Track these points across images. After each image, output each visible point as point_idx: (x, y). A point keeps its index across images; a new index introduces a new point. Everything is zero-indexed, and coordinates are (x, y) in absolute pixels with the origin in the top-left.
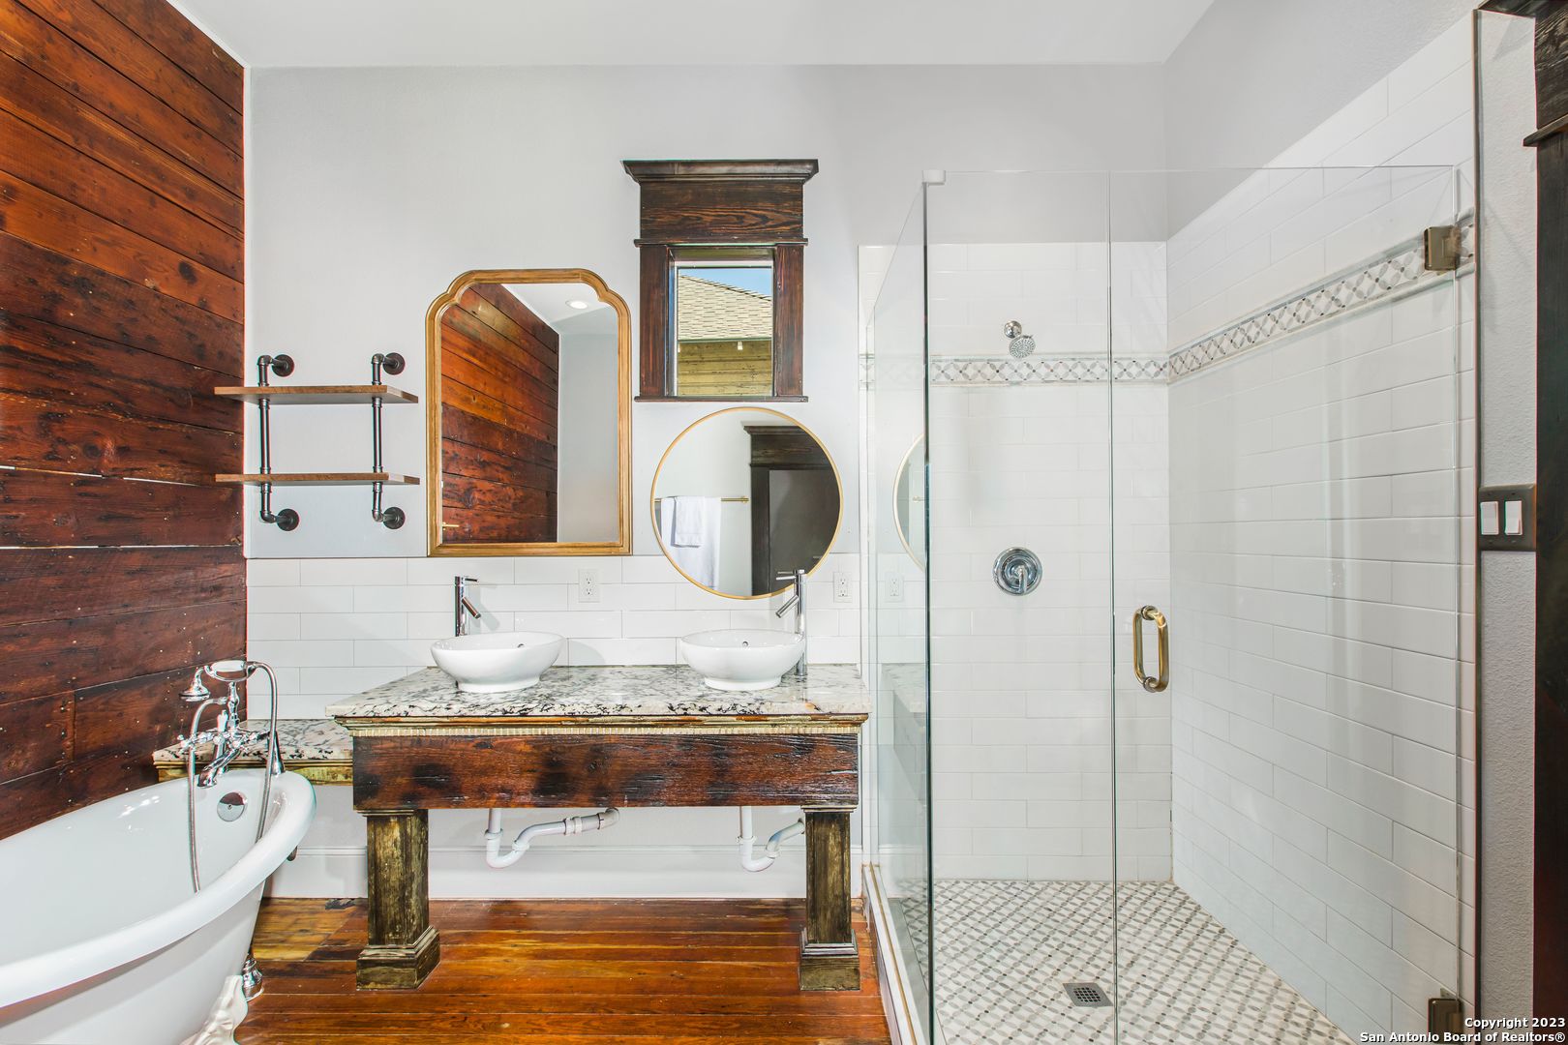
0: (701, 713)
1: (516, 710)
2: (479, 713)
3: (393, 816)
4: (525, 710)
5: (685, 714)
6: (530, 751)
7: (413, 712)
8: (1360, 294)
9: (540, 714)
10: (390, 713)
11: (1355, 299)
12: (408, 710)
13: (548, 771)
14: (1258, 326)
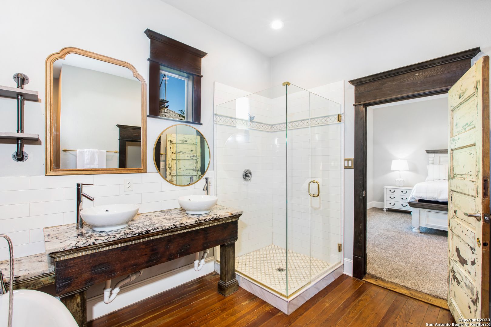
0: (204, 221)
1: (144, 232)
2: (129, 236)
3: (77, 293)
4: (148, 231)
5: (200, 222)
6: (144, 247)
7: (96, 242)
8: (322, 122)
9: (154, 231)
10: (85, 245)
11: (321, 123)
12: (95, 241)
13: (152, 253)
14: (298, 123)
